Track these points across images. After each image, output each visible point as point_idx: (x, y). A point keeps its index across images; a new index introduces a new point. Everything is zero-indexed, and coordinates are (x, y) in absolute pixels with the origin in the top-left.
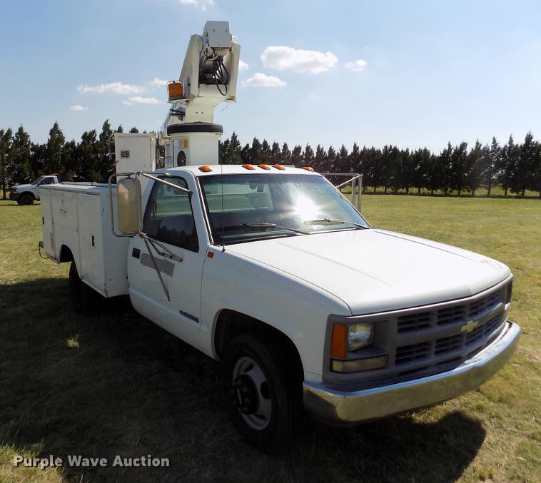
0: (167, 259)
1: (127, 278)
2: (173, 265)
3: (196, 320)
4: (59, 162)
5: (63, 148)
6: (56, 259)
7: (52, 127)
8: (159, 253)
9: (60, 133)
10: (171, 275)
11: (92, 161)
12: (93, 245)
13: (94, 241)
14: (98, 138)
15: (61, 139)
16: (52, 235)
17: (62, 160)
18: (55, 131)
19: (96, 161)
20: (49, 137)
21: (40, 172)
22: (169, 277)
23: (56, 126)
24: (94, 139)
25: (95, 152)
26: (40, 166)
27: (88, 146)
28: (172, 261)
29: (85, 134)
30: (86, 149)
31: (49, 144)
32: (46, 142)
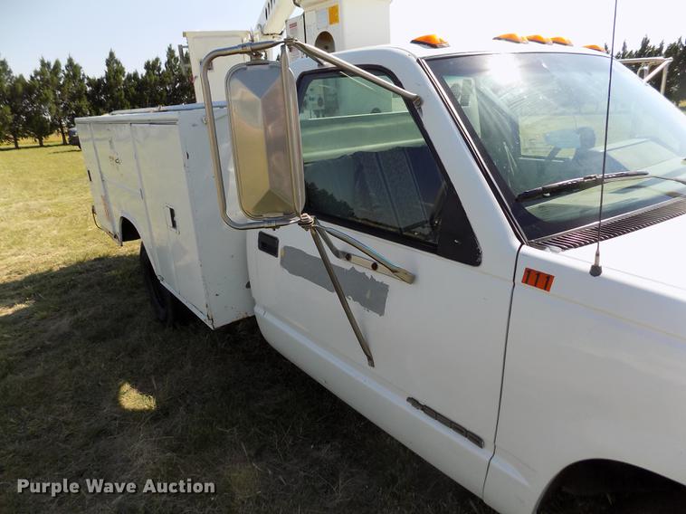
0: (360, 269)
1: (248, 286)
2: (384, 289)
3: (478, 441)
4: (123, 97)
5: (125, 81)
6: (115, 237)
7: (107, 56)
8: (337, 253)
9: (118, 63)
10: (381, 312)
11: (161, 94)
12: (174, 225)
13: (175, 218)
14: (163, 68)
15: (121, 71)
16: (105, 199)
17: (126, 95)
18: (111, 60)
19: (165, 94)
20: (106, 68)
21: (101, 110)
22: (373, 315)
23: (112, 55)
24: (159, 69)
25: (162, 83)
26: (101, 104)
27: (153, 78)
28: (380, 277)
29: (148, 62)
30: (151, 80)
31: (108, 77)
32: (103, 75)
